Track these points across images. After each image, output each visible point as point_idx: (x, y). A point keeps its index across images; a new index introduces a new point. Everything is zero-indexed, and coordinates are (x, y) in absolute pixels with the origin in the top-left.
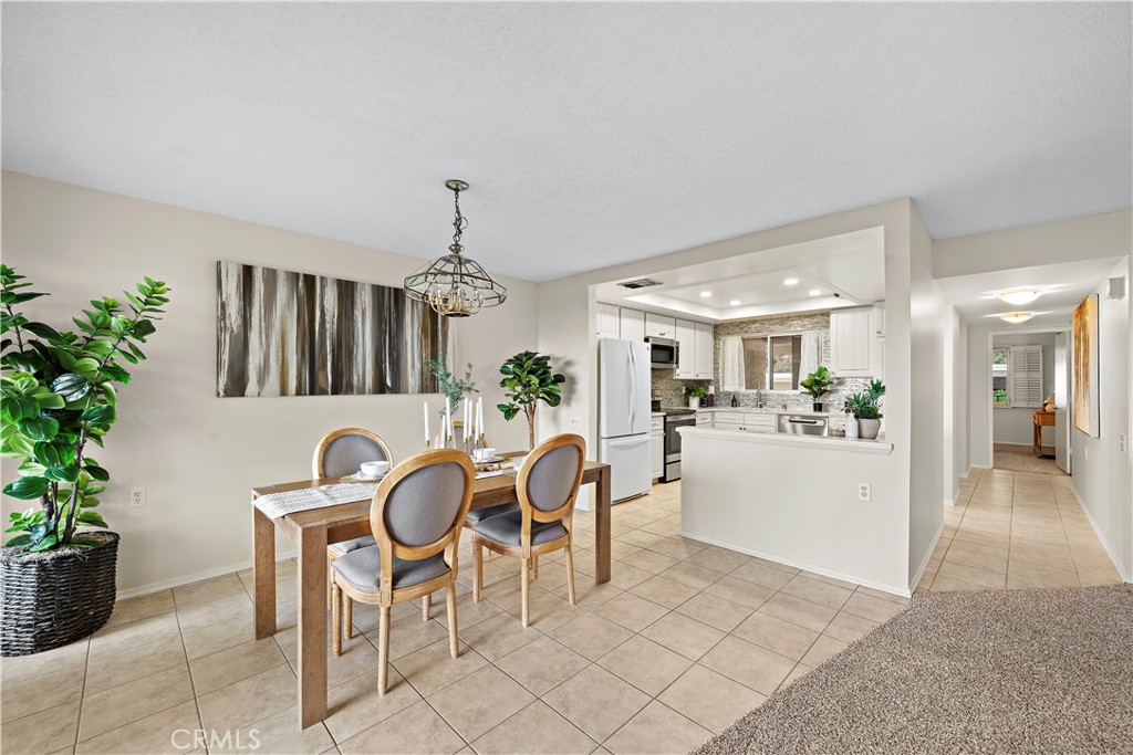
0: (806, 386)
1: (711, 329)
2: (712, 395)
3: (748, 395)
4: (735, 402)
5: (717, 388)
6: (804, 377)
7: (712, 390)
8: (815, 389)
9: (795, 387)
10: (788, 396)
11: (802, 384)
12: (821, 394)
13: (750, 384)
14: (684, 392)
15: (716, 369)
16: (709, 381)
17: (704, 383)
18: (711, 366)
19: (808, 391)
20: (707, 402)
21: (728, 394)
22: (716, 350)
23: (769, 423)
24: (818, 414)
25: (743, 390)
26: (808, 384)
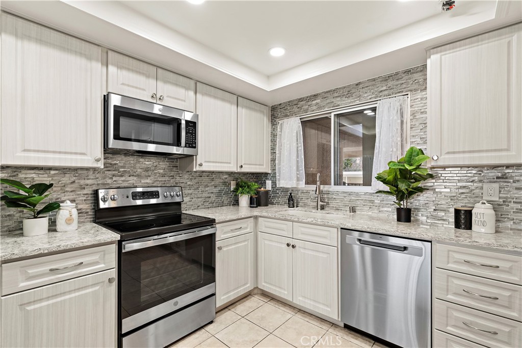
0: (385, 182)
1: (267, 111)
2: (267, 192)
3: (308, 192)
4: (292, 201)
5: (274, 183)
6: (380, 166)
7: (269, 185)
8: (403, 186)
9: (367, 182)
10: (357, 194)
11: (379, 178)
12: (410, 194)
13: (310, 180)
14: (233, 187)
15: (273, 160)
16: (266, 174)
17: (260, 177)
18: (267, 157)
19: (387, 188)
20: (258, 201)
21: (285, 190)
22: (274, 136)
23: (327, 242)
24: (403, 229)
25: (302, 185)
26: (390, 178)
